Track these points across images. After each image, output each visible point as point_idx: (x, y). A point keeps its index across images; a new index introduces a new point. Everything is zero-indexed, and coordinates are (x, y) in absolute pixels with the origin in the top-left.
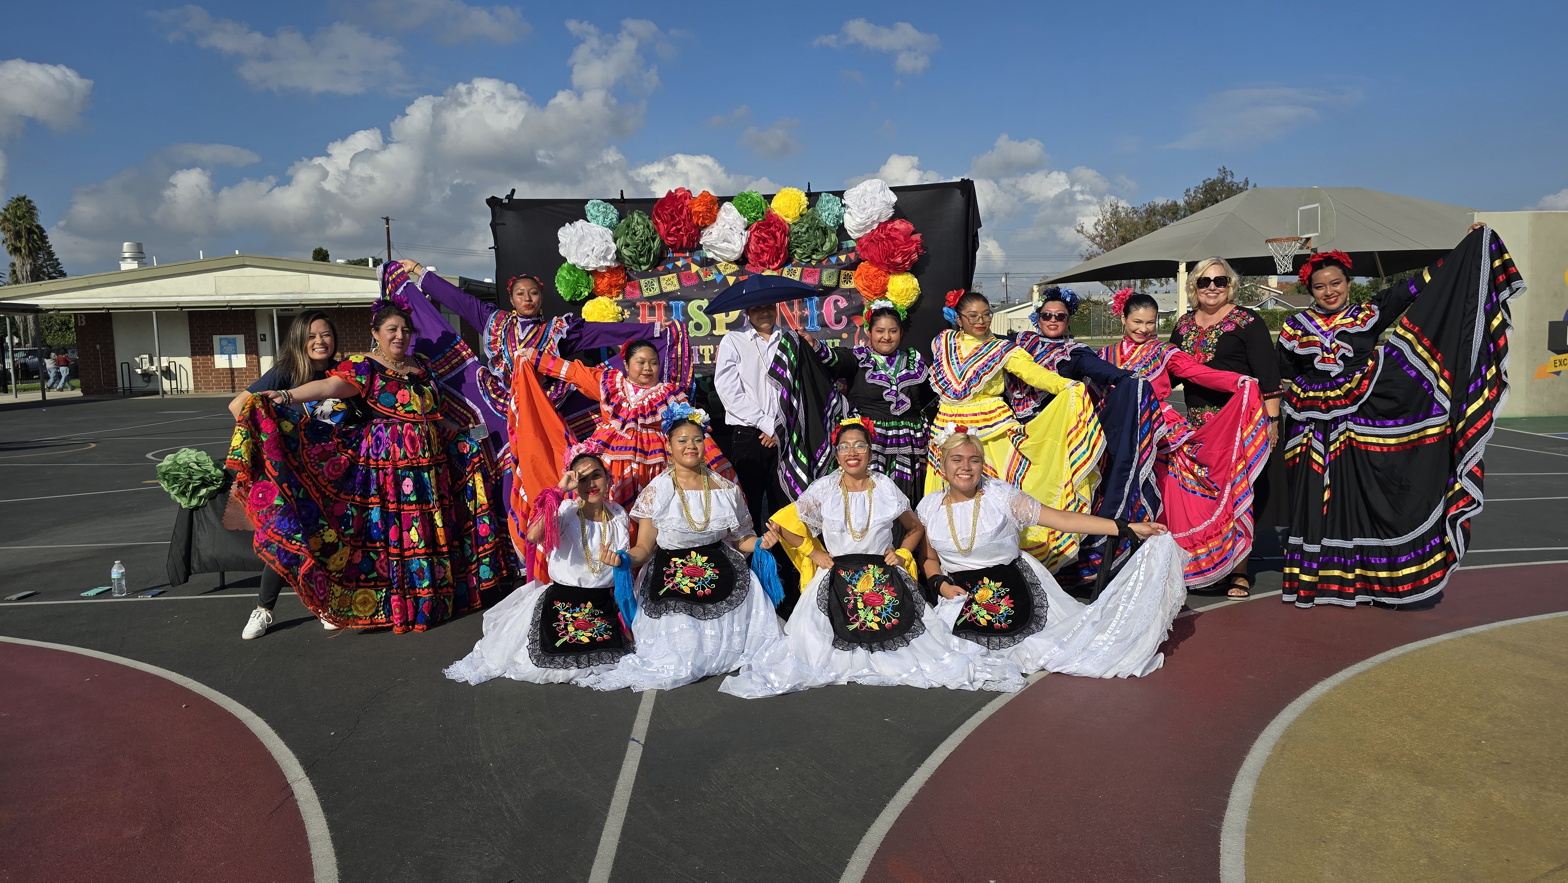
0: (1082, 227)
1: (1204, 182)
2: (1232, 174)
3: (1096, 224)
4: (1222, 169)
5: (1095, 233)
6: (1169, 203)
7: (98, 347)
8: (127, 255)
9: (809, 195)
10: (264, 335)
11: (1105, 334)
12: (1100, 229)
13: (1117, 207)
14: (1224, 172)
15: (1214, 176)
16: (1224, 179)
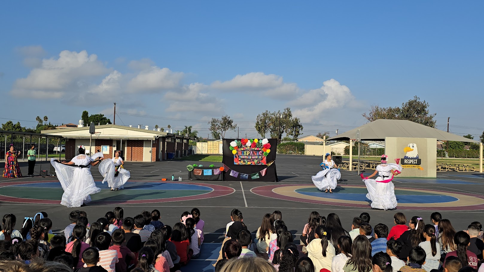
0: (365, 114)
1: (409, 101)
2: (419, 98)
3: (370, 114)
4: (415, 96)
5: (370, 117)
6: (396, 108)
7: (71, 147)
8: (80, 123)
9: (258, 139)
10: (114, 146)
11: (366, 155)
12: (372, 115)
13: (378, 108)
14: (416, 98)
15: (413, 99)
16: (416, 100)
